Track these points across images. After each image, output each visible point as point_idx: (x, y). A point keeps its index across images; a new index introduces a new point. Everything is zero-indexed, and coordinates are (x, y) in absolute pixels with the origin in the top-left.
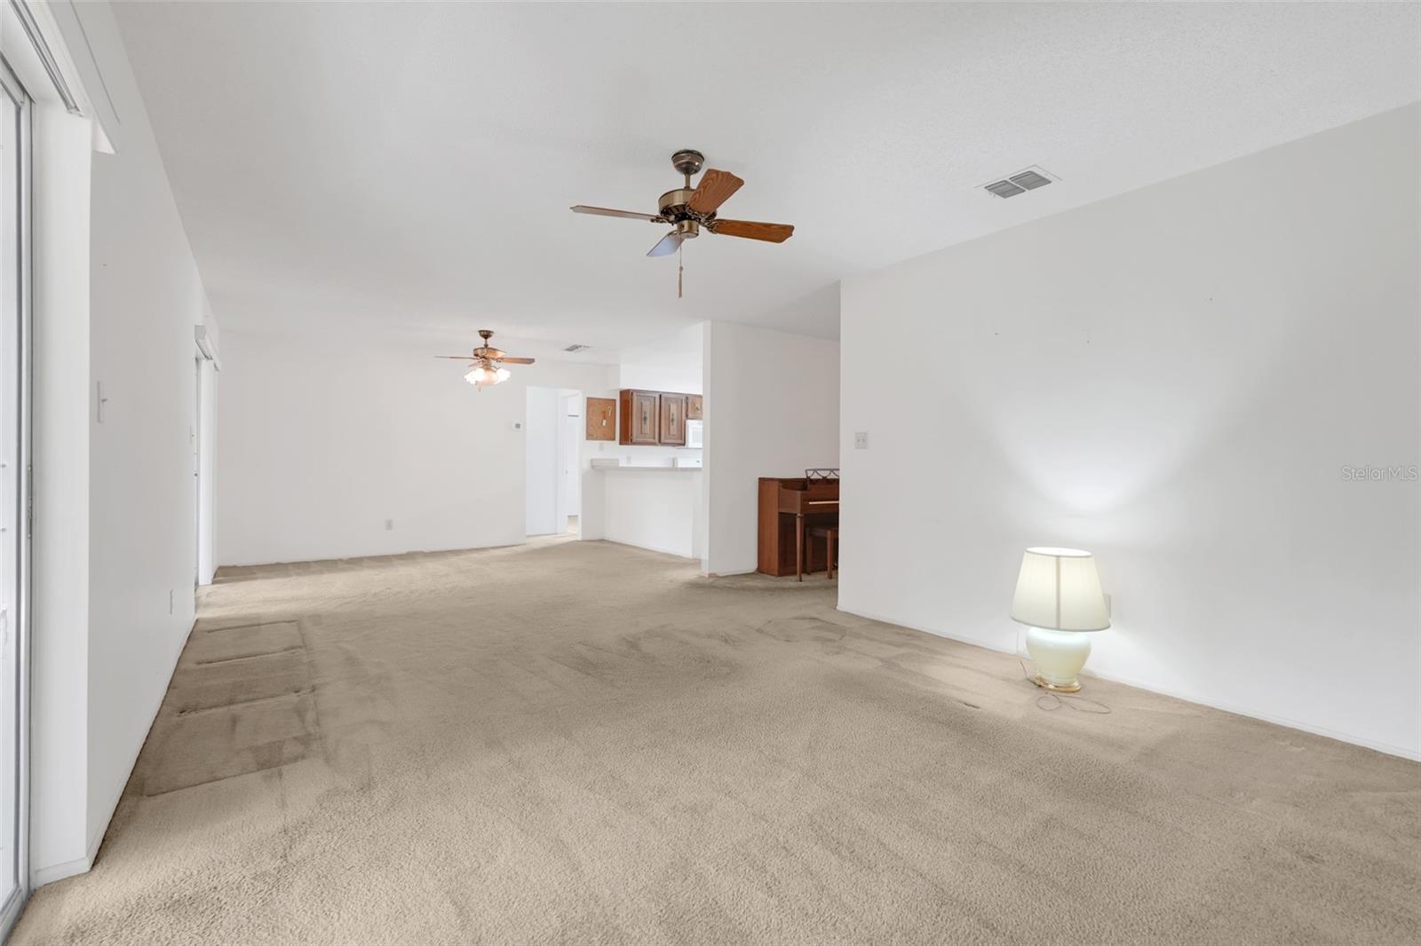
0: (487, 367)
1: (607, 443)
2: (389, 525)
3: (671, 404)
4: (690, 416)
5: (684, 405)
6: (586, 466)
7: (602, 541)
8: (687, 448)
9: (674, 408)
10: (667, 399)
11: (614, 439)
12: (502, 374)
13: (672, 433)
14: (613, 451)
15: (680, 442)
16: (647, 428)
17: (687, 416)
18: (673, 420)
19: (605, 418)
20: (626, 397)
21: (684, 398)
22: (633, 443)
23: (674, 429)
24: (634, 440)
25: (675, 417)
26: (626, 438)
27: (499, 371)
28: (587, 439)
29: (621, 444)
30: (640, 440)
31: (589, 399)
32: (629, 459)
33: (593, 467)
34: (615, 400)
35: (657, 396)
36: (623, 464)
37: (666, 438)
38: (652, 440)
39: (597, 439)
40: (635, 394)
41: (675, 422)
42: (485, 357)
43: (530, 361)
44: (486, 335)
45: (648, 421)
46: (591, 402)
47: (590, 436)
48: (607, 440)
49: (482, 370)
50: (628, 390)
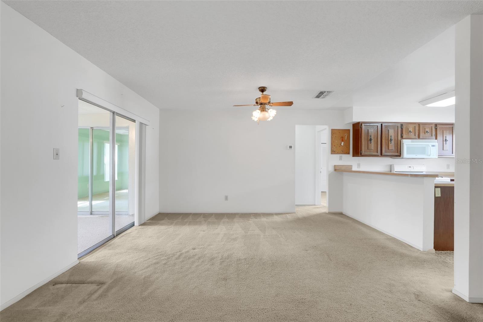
0: (263, 110)
1: (344, 156)
2: (226, 198)
3: (390, 130)
4: (404, 136)
5: (400, 129)
6: (331, 169)
7: (341, 214)
8: (403, 158)
9: (392, 132)
10: (386, 126)
11: (349, 153)
12: (271, 113)
13: (390, 148)
14: (348, 160)
15: (397, 154)
16: (372, 145)
17: (402, 137)
18: (391, 140)
19: (342, 141)
20: (357, 127)
21: (399, 125)
22: (362, 155)
23: (392, 146)
24: (363, 153)
25: (393, 138)
26: (357, 152)
27: (269, 111)
28: (332, 154)
29: (353, 156)
30: (366, 153)
31: (332, 130)
32: (359, 165)
33: (335, 170)
34: (349, 130)
35: (379, 125)
36: (354, 168)
37: (386, 152)
38: (376, 153)
39: (338, 153)
40: (363, 125)
41: (393, 142)
42: (262, 105)
43: (290, 104)
44: (262, 90)
45: (373, 141)
46: (334, 132)
47: (333, 152)
48: (345, 154)
49: (259, 111)
50: (358, 123)
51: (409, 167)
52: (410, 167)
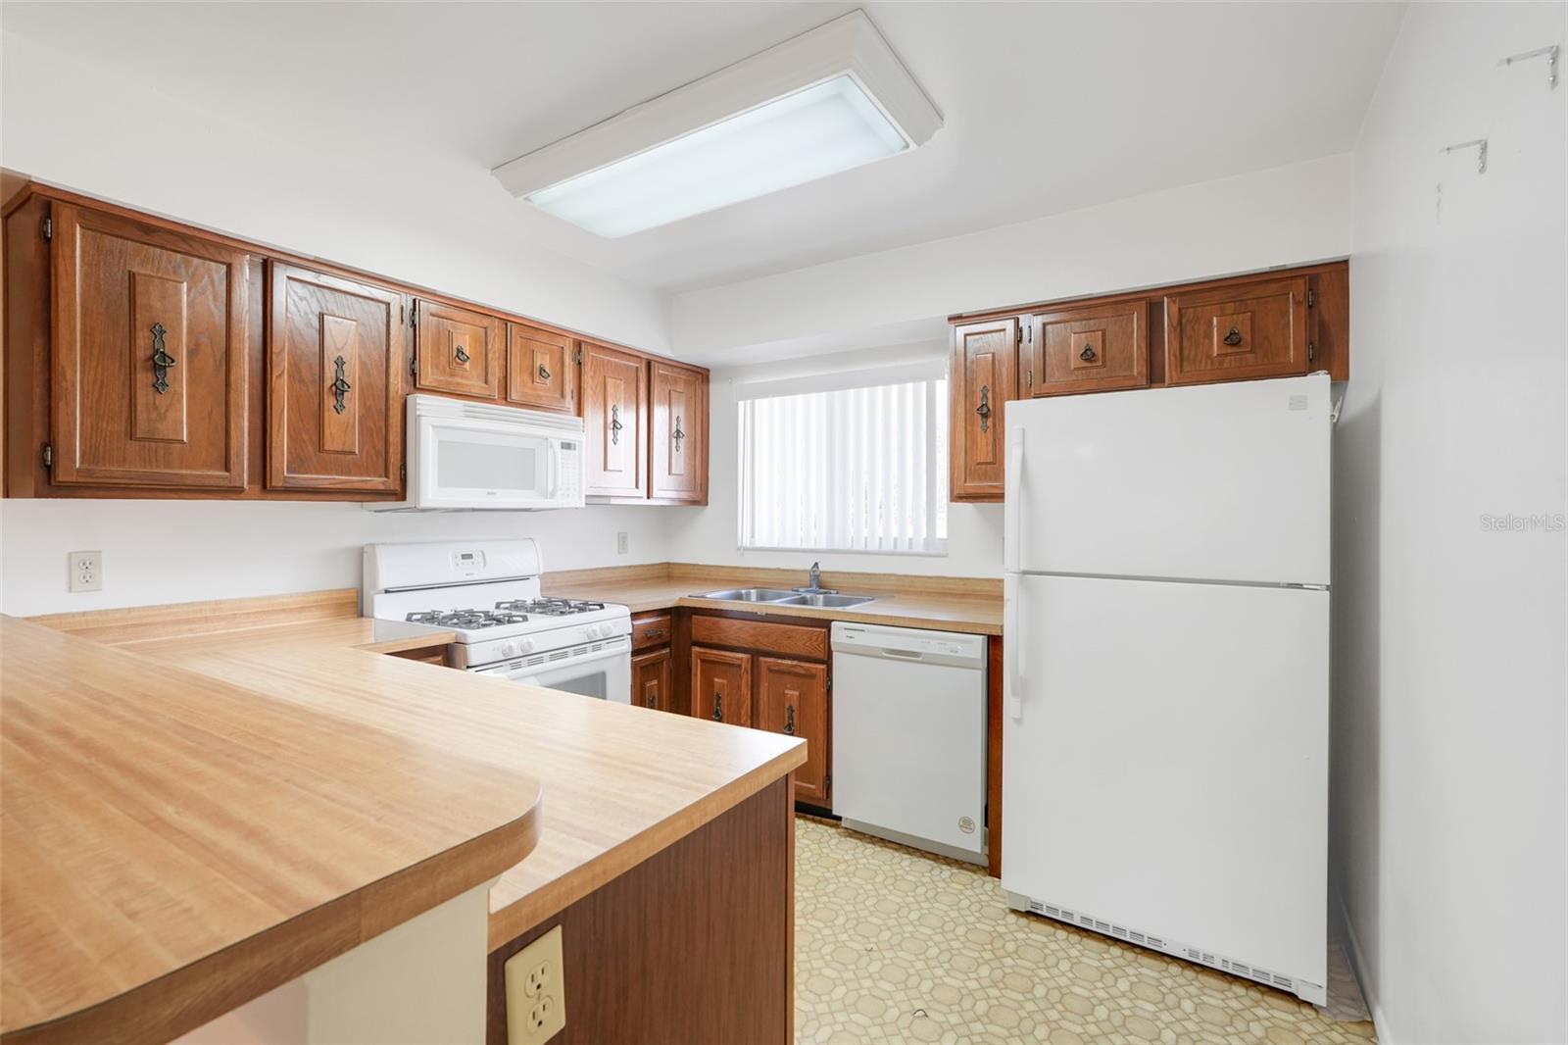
4: (428, 377)
8: (417, 510)
13: (331, 445)
15: (376, 483)
16: (178, 408)
17: (413, 379)
18: (340, 389)
23: (345, 428)
37: (298, 464)
41: (350, 402)
45: (180, 375)
51: (464, 557)
52: (470, 556)
